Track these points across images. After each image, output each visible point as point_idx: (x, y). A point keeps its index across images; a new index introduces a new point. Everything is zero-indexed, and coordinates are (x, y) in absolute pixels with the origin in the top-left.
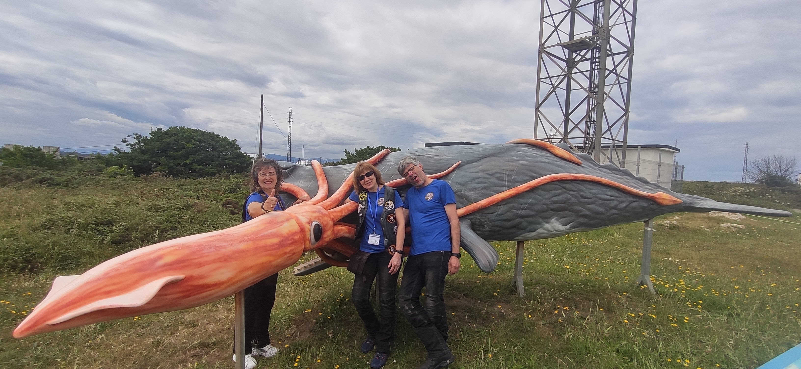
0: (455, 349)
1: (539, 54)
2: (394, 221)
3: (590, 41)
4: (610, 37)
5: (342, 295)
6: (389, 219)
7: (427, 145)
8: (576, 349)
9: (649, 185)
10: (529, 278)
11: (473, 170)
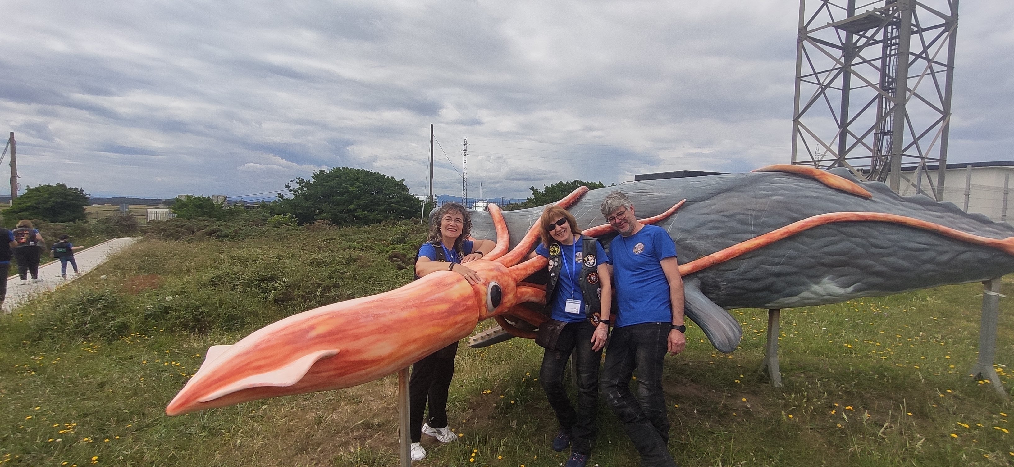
0: (680, 454)
1: (798, 43)
2: (596, 281)
3: (882, 14)
4: (917, 6)
5: (528, 373)
6: (591, 279)
7: (639, 178)
10: (788, 360)
11: (703, 211)
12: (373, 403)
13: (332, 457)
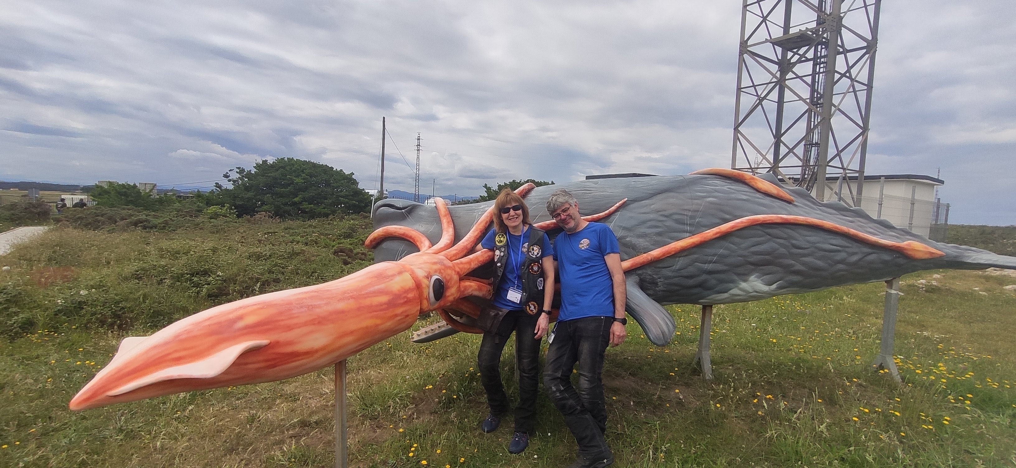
0: (616, 444)
1: (739, 56)
2: (538, 271)
3: (813, 34)
4: (842, 28)
5: (472, 368)
6: (533, 269)
8: (783, 454)
9: (895, 231)
10: (719, 354)
11: (643, 210)
12: (310, 401)
13: (264, 457)
